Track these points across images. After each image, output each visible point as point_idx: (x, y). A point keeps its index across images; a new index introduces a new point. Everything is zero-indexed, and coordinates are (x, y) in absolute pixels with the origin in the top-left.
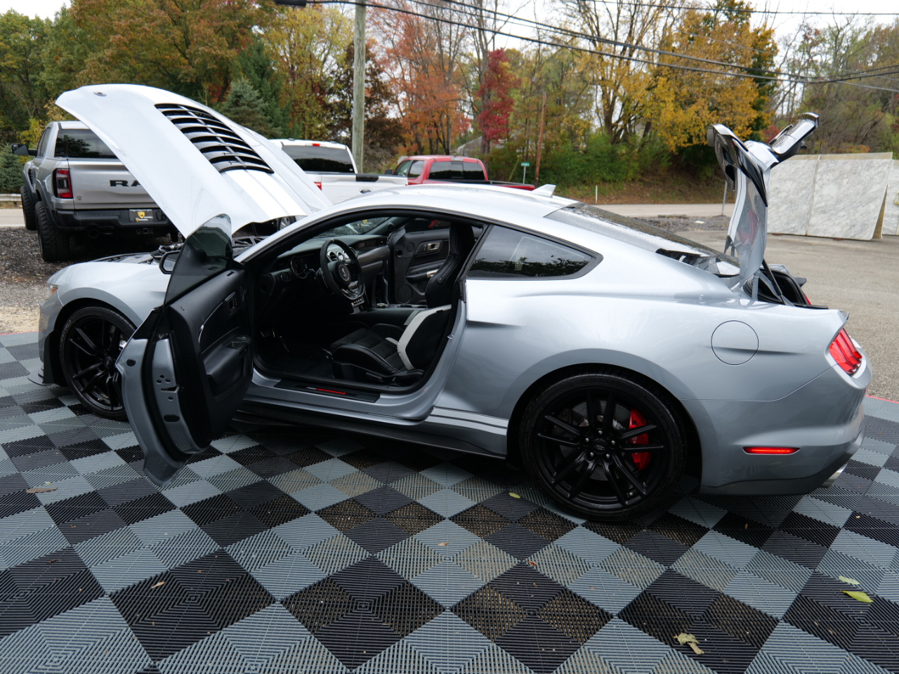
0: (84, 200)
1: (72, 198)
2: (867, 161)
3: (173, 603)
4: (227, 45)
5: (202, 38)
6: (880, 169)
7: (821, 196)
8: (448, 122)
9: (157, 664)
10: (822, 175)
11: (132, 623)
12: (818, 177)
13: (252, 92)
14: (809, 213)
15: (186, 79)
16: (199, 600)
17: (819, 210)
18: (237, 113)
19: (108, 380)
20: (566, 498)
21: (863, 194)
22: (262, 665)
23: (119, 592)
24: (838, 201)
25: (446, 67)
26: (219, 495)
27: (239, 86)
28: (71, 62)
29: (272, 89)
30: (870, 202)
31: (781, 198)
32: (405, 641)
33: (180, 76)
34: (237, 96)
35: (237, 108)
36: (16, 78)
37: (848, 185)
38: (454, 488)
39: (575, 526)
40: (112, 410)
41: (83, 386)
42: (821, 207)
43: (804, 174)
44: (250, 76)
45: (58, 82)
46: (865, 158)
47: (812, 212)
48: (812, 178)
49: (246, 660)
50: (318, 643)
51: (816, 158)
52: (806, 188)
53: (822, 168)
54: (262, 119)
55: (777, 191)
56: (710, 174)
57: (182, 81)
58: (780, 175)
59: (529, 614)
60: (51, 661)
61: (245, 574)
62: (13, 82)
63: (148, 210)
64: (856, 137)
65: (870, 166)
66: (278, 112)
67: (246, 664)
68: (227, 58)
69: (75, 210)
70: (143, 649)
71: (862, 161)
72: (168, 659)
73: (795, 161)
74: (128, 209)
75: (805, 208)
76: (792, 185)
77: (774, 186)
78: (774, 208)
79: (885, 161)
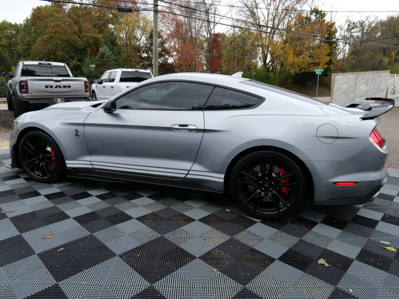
0: (34, 94)
1: (28, 93)
2: (379, 74)
3: (67, 257)
4: (98, 32)
5: (87, 29)
6: (384, 78)
7: (359, 90)
8: (195, 65)
9: (58, 283)
10: (359, 81)
11: (47, 266)
12: (358, 82)
13: (109, 52)
14: (354, 98)
15: (80, 47)
16: (80, 255)
17: (359, 96)
18: (102, 61)
19: (41, 165)
20: (252, 210)
21: (378, 88)
22: (109, 283)
23: (42, 253)
24: (367, 92)
25: (194, 41)
26: (91, 212)
27: (103, 50)
28: (30, 41)
29: (118, 51)
30: (381, 92)
31: (342, 91)
32: (178, 272)
33: (77, 46)
34: (102, 54)
35: (102, 59)
36: (6, 49)
37: (371, 85)
38: (200, 208)
39: (256, 222)
40: (43, 179)
41: (30, 168)
42: (359, 95)
43: (352, 81)
44: (108, 45)
45: (24, 50)
46: (378, 73)
47: (356, 97)
48: (355, 82)
49: (101, 281)
50: (136, 273)
51: (356, 74)
52: (352, 87)
53: (359, 78)
54: (113, 64)
55: (340, 88)
56: (310, 85)
57: (78, 48)
58: (341, 82)
59: (236, 259)
60: (8, 283)
61: (102, 244)
62: (5, 51)
63: (62, 99)
64: (373, 67)
65: (380, 77)
66: (120, 60)
67: (101, 283)
68: (98, 38)
69: (29, 99)
70: (52, 277)
71: (377, 74)
72: (64, 281)
73: (347, 75)
74: (53, 98)
75: (352, 95)
76: (346, 86)
77: (338, 86)
78: (339, 96)
79: (386, 74)
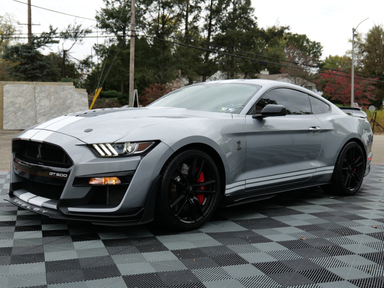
2: (62, 86)
6: (69, 91)
7: (41, 106)
12: (37, 95)
14: (36, 116)
17: (41, 114)
24: (51, 109)
30: (68, 109)
31: (16, 107)
37: (54, 100)
42: (42, 112)
43: (28, 93)
47: (38, 116)
48: (33, 95)
51: (33, 84)
52: (31, 101)
53: (38, 89)
55: (13, 103)
58: (13, 94)
65: (63, 90)
71: (59, 86)
73: (20, 85)
75: (32, 113)
76: (22, 99)
77: (10, 100)
78: (13, 114)
79: (71, 86)
